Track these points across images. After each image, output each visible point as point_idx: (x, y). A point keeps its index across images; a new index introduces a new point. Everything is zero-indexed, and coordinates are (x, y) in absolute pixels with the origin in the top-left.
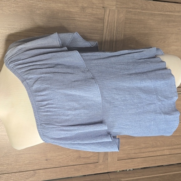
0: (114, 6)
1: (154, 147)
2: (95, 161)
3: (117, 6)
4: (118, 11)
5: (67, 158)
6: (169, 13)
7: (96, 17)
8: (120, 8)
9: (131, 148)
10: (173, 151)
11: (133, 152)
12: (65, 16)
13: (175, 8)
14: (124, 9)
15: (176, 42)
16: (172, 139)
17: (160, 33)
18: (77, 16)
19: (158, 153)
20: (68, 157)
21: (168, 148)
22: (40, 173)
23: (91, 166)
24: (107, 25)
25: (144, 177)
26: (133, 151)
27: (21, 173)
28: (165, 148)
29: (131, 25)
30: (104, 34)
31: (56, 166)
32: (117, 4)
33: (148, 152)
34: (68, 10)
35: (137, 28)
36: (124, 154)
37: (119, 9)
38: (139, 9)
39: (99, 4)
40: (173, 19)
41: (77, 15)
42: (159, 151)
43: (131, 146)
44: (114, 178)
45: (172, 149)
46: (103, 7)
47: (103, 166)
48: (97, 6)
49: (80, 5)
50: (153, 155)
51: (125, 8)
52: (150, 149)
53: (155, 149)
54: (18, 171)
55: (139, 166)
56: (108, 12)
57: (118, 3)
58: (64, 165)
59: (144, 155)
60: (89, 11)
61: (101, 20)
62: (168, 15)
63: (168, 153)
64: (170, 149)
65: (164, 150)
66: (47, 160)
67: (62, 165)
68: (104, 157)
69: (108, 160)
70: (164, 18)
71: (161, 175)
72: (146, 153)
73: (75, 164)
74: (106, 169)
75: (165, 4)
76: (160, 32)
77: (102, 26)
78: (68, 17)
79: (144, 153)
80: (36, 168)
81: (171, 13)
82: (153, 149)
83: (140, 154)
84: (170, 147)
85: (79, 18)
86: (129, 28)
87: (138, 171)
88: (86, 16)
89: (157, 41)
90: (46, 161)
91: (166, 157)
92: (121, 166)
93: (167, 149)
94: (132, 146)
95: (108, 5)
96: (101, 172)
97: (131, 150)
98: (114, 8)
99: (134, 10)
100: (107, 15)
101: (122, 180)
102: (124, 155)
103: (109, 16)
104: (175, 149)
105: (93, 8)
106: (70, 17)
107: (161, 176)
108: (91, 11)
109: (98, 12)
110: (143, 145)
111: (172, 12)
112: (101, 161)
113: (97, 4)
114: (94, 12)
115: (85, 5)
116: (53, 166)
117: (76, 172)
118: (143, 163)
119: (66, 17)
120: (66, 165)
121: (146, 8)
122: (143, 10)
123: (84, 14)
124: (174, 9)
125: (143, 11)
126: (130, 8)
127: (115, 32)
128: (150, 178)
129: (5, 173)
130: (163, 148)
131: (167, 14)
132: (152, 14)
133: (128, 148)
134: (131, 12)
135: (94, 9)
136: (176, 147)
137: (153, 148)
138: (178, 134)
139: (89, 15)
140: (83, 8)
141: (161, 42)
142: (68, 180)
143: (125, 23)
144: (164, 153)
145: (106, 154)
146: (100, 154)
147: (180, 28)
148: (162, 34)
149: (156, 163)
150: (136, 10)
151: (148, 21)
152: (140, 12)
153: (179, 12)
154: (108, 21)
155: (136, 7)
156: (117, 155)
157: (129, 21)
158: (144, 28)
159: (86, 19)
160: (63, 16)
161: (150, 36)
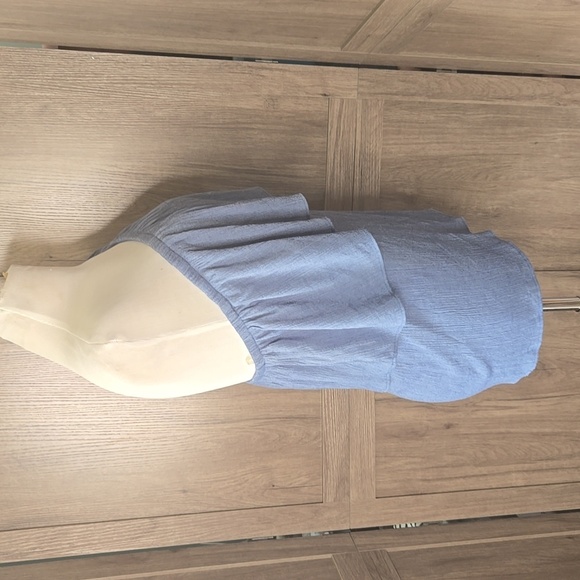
0: (352, 89)
1: (480, 465)
2: (315, 498)
3: (361, 90)
4: (365, 101)
5: (239, 487)
6: (503, 103)
7: (307, 119)
8: (370, 94)
9: (414, 466)
10: (535, 474)
11: (420, 478)
12: (227, 121)
13: (520, 90)
14: (380, 97)
15: (530, 177)
16: (532, 444)
17: (483, 154)
18: (257, 119)
19: (494, 482)
20: (240, 484)
21: (520, 467)
22: (166, 526)
23: (303, 510)
24: (337, 140)
25: (449, 544)
26: (419, 475)
27: (118, 524)
28: (512, 467)
29: (400, 136)
30: (329, 161)
31: (212, 509)
32: (362, 86)
33: (464, 477)
34: (233, 105)
35: (419, 143)
36: (396, 481)
37: (367, 98)
38: (421, 95)
39: (313, 86)
40: (518, 117)
41: (256, 116)
42: (494, 475)
43: (412, 460)
44: (365, 545)
45: (534, 471)
46: (325, 95)
47: (335, 513)
48: (307, 93)
49: (265, 91)
50: (477, 487)
51: (382, 94)
52: (470, 470)
53: (483, 470)
54: (110, 519)
55: (438, 515)
56: (337, 107)
57: (364, 83)
58: (229, 507)
59: (452, 485)
60: (287, 105)
61: (320, 126)
62: (503, 106)
63: (521, 482)
64: (526, 471)
65: (509, 472)
66: (184, 491)
67: (224, 506)
68: (338, 487)
69: (349, 495)
70: (492, 115)
71: (500, 539)
72: (458, 481)
73: (259, 504)
74: (345, 521)
75: (491, 80)
76: (481, 152)
77: (323, 143)
78: (234, 123)
79: (451, 478)
80: (156, 511)
81: (508, 103)
82: (477, 471)
83: (439, 483)
84: (527, 466)
85: (263, 124)
86: (395, 144)
87: (434, 528)
88: (281, 118)
89: (476, 176)
90: (182, 495)
91: (514, 492)
92: (385, 514)
93: (519, 471)
94: (416, 460)
95: (336, 88)
97: (414, 470)
98: (354, 95)
99: (406, 99)
100: (336, 113)
101: (389, 550)
102: (395, 485)
103: (340, 116)
104: (540, 470)
105: (297, 98)
106: (238, 123)
108: (293, 105)
109: (311, 108)
110: (449, 459)
111: (511, 99)
112: (330, 499)
113: (309, 88)
114: (301, 108)
115: (278, 92)
116: (200, 509)
117: (264, 526)
118: (448, 507)
119: (228, 123)
120: (235, 506)
121: (438, 91)
122: (433, 96)
123: (276, 114)
124: (516, 91)
125: (432, 100)
126: (396, 94)
127: (358, 155)
128: (466, 546)
129: (77, 521)
130: (504, 468)
131: (498, 105)
132: (456, 107)
133: (407, 464)
134: (400, 103)
135: (300, 101)
136: (544, 464)
137: (476, 466)
138: (547, 430)
139: (289, 117)
140: (273, 100)
141: (487, 177)
142: (240, 548)
143: (385, 133)
144: (509, 482)
145: (343, 480)
146: (326, 479)
147: (539, 140)
148: (488, 158)
149: (485, 510)
150: (412, 99)
151: (448, 126)
152: (425, 103)
153: (531, 98)
154: (339, 128)
155: (412, 91)
156: (374, 483)
157: (393, 126)
158: (438, 143)
159: (282, 127)
160: (221, 121)
161: (455, 163)
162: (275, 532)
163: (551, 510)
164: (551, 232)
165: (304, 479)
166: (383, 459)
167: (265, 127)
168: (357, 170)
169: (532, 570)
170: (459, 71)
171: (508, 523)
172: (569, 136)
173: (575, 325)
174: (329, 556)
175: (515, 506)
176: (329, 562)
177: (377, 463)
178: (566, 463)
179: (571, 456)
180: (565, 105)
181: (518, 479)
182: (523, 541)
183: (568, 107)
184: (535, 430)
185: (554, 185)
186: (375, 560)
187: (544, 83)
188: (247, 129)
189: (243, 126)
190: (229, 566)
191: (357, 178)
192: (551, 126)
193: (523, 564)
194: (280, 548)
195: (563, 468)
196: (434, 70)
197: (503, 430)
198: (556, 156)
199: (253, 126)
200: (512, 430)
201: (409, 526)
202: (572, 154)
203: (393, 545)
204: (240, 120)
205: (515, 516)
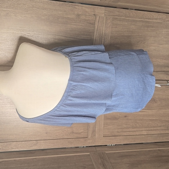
0: (103, 14)
1: (134, 128)
2: (85, 136)
3: (105, 14)
4: (107, 17)
6: (148, 20)
7: (89, 22)
8: (108, 15)
9: (115, 128)
10: (150, 131)
11: (116, 131)
12: (64, 21)
13: (153, 16)
14: (111, 16)
15: (154, 43)
16: (149, 122)
17: (141, 36)
19: (137, 133)
20: (63, 131)
21: (145, 129)
22: (41, 143)
23: (81, 140)
24: (97, 29)
25: (124, 151)
27: (26, 142)
28: (143, 129)
29: (116, 29)
30: (95, 35)
32: (106, 13)
33: (129, 132)
34: (66, 16)
35: (122, 31)
36: (109, 132)
37: (107, 16)
38: (123, 16)
39: (91, 12)
40: (152, 25)
41: (73, 20)
42: (138, 131)
43: (114, 126)
44: (99, 150)
45: (149, 130)
46: (94, 15)
47: (91, 141)
48: (89, 14)
49: (76, 13)
51: (112, 15)
52: (131, 130)
53: (135, 130)
54: (24, 140)
56: (98, 18)
57: (107, 12)
58: (60, 138)
59: (125, 134)
60: (83, 17)
61: (92, 24)
62: (148, 21)
63: (145, 134)
64: (147, 130)
65: (142, 131)
66: (46, 133)
67: (58, 138)
68: (92, 133)
69: (95, 136)
70: (144, 24)
71: (139, 150)
72: (127, 133)
73: (69, 137)
74: (94, 143)
76: (140, 35)
77: (93, 30)
78: (66, 22)
79: (125, 132)
80: (38, 139)
81: (149, 20)
82: (133, 130)
83: (122, 133)
84: (147, 129)
85: (75, 23)
86: (115, 31)
87: (120, 146)
88: (81, 21)
89: (138, 42)
91: (143, 136)
92: (106, 141)
93: (145, 130)
94: (115, 126)
95: (98, 13)
96: (90, 146)
97: (115, 129)
98: (103, 15)
99: (119, 17)
100: (97, 21)
101: (106, 152)
102: (109, 133)
103: (99, 22)
104: (151, 130)
105: (86, 15)
106: (68, 22)
107: (138, 151)
108: (84, 17)
109: (90, 19)
110: (125, 126)
111: (150, 19)
112: (90, 137)
113: (90, 12)
114: (87, 18)
115: (80, 13)
116: (51, 138)
117: (70, 144)
118: (124, 140)
119: (64, 22)
120: (62, 138)
121: (129, 16)
122: (127, 17)
123: (79, 20)
124: (152, 17)
125: (127, 18)
126: (116, 16)
127: (103, 34)
128: (129, 152)
129: (14, 141)
130: (141, 129)
131: (146, 21)
132: (134, 21)
133: (113, 127)
134: (117, 18)
135: (87, 16)
136: (152, 129)
138: (154, 119)
139: (83, 21)
140: (78, 15)
141: (142, 43)
142: (62, 150)
143: (112, 27)
144: (142, 133)
145: (94, 131)
146: (89, 131)
147: (158, 32)
148: (142, 37)
149: (135, 141)
150: (121, 17)
151: (131, 26)
152: (124, 19)
153: (156, 19)
154: (98, 25)
155: (121, 15)
156: (103, 132)
157: (115, 26)
158: (128, 31)
159: (81, 24)
160: (62, 21)
161: (132, 38)
162: (73, 146)
163: (154, 142)
164: (159, 60)
165: (82, 131)
166: (106, 125)
167: (76, 24)
168: (103, 39)
169: (148, 159)
170: (135, 10)
171: (141, 145)
172: (167, 31)
173: (164, 88)
174: (89, 153)
175: (143, 140)
176: (89, 155)
177: (104, 127)
178: (159, 128)
179: (160, 126)
180: (166, 22)
181: (145, 133)
182: (145, 151)
183: (167, 22)
184: (150, 119)
185: (161, 46)
186: (102, 155)
187: (160, 15)
188: (70, 24)
189: (69, 23)
190: (59, 155)
191: (103, 41)
192: (161, 28)
193: (145, 158)
194: (74, 150)
195: (158, 130)
196: (128, 9)
197: (141, 118)
198: (162, 37)
199: (72, 23)
200: (144, 118)
201: (112, 145)
202: (167, 37)
203: (107, 151)
204: (68, 21)
205: (143, 143)
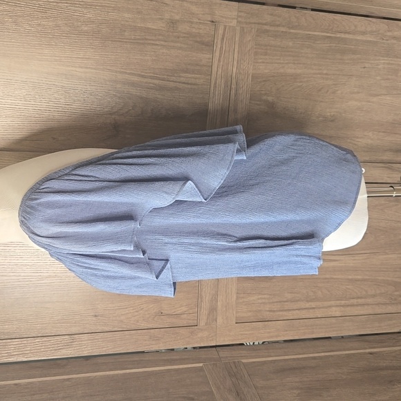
0: (233, 19)
1: (311, 301)
2: (191, 322)
3: (240, 19)
4: (242, 29)
5: (136, 314)
6: (343, 36)
7: (198, 40)
8: (246, 23)
9: (264, 301)
10: (349, 309)
11: (268, 309)
12: (137, 37)
13: (356, 26)
14: (253, 26)
15: (359, 93)
16: (348, 287)
17: (326, 74)
18: (160, 37)
19: (319, 313)
20: (137, 311)
21: (338, 302)
22: (81, 341)
23: (182, 331)
24: (220, 57)
25: (286, 357)
26: (267, 307)
27: (45, 339)
28: (333, 303)
29: (267, 57)
30: (213, 72)
31: (116, 329)
32: (240, 17)
33: (299, 309)
34: (142, 25)
35: (280, 63)
36: (250, 311)
37: (244, 26)
38: (283, 26)
39: (204, 14)
40: (353, 47)
41: (160, 35)
42: (320, 308)
43: (263, 296)
44: (227, 357)
45: (348, 306)
46: (213, 22)
47: (206, 334)
48: (199, 19)
49: (167, 16)
50: (308, 316)
51: (255, 23)
52: (303, 305)
53: (313, 304)
54: (40, 335)
55: (279, 336)
56: (221, 32)
57: (242, 14)
58: (129, 328)
59: (290, 315)
60: (184, 28)
61: (208, 46)
62: (342, 38)
63: (338, 314)
64: (343, 306)
65: (330, 307)
66: (96, 316)
67: (125, 327)
68: (209, 314)
69: (216, 321)
70: (334, 45)
71: (323, 354)
72: (295, 312)
73: (151, 326)
74: (213, 340)
75: (335, 18)
76: (325, 72)
77: (209, 59)
78: (143, 39)
79: (289, 310)
80: (74, 330)
81: (347, 36)
82: (308, 305)
83: (281, 313)
84: (343, 302)
85: (165, 41)
86: (263, 63)
87: (277, 345)
88: (178, 37)
89: (320, 90)
90: (94, 318)
91: (333, 320)
93: (338, 306)
94: (265, 296)
95: (221, 17)
96: (203, 345)
97: (264, 303)
98: (234, 23)
99: (272, 28)
100: (220, 37)
101: (244, 361)
102: (250, 314)
103: (223, 39)
104: (352, 305)
105: (192, 23)
106: (146, 39)
107: (321, 358)
108: (188, 28)
109: (201, 31)
110: (289, 296)
111: (349, 33)
112: (202, 323)
113: (201, 16)
114: (194, 30)
115: (177, 17)
116: (106, 329)
117: (154, 342)
118: (287, 331)
119: (138, 39)
120: (134, 327)
121: (297, 24)
123: (175, 34)
124: (353, 28)
125: (292, 31)
126: (266, 24)
127: (234, 70)
128: (298, 359)
129: (14, 337)
130: (328, 303)
131: (339, 37)
132: (309, 37)
133: (259, 299)
134: (267, 31)
135: (193, 25)
136: (355, 301)
137: (308, 301)
138: (359, 277)
139: (184, 37)
140: (173, 23)
141: (328, 91)
142: (136, 358)
143: (256, 53)
144: (330, 313)
145: (213, 310)
146: (201, 308)
147: (367, 65)
148: (329, 77)
149: (313, 333)
150: (277, 29)
151: (302, 51)
152: (286, 32)
153: (364, 33)
154: (222, 47)
155: (278, 23)
156: (235, 313)
157: (262, 49)
158: (294, 63)
159: (179, 45)
160: (133, 37)
161: (306, 79)
162: (162, 347)
163: (358, 333)
164: (370, 134)
165: (184, 309)
166: (242, 295)
167: (166, 43)
168: (234, 81)
169: (345, 377)
170: (313, 10)
171: (327, 342)
172: (389, 64)
173: (383, 202)
174: (201, 365)
175: (334, 331)
176: (201, 369)
177: (237, 298)
178: (370, 301)
179: (374, 296)
180: (387, 40)
181: (336, 312)
182: (338, 356)
183: (389, 42)
184: (350, 277)
185: (375, 99)
186: (234, 367)
187: (374, 22)
188: (153, 44)
189: (149, 42)
190: (128, 371)
191: (233, 87)
192: (376, 55)
193: (338, 373)
194: (165, 358)
195: (368, 304)
196: (294, 8)
197: (328, 276)
198: (378, 78)
199: (157, 43)
200: (335, 277)
201: (256, 343)
202: (389, 77)
203: (246, 357)
204: (147, 37)
205: (330, 338)
